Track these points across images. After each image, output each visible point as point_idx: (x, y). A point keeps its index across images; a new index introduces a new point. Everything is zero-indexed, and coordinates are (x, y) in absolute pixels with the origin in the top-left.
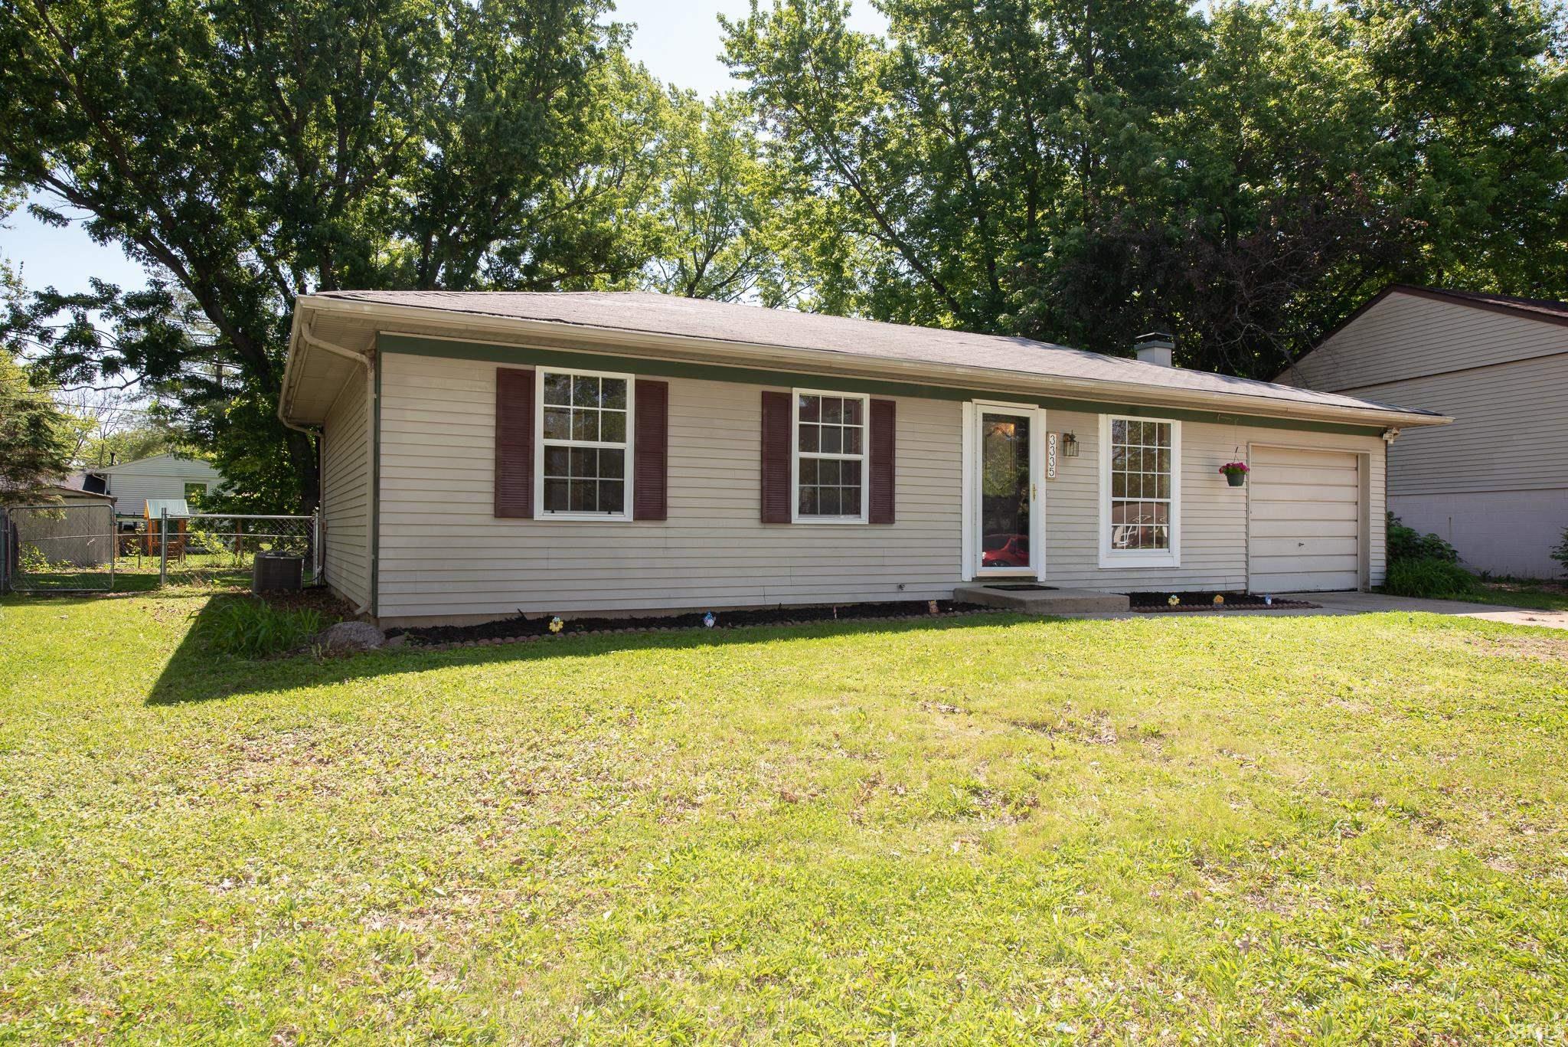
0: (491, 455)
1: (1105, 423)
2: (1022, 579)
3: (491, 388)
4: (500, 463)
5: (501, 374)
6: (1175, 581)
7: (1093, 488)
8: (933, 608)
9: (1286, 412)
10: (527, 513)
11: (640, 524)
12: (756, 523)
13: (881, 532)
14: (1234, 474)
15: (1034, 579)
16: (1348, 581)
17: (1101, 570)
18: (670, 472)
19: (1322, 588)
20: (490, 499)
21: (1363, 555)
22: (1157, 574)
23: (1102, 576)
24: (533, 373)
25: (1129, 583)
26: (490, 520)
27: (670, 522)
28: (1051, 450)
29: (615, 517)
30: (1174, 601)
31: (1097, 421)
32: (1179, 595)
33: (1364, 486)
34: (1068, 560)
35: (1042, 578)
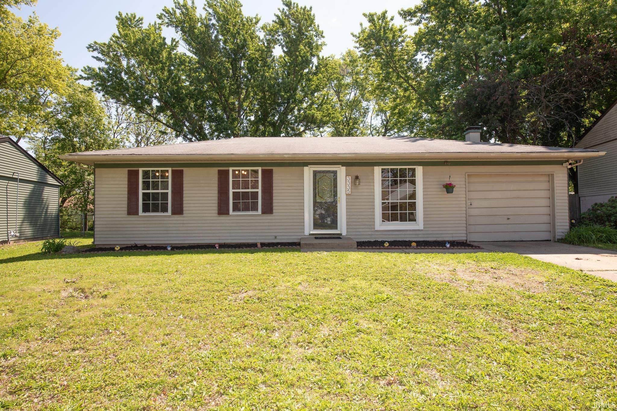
0: (126, 196)
1: (378, 170)
2: (334, 234)
3: (126, 176)
4: (129, 199)
5: (129, 172)
6: (420, 236)
7: (372, 197)
8: (259, 245)
9: (478, 158)
10: (137, 213)
11: (174, 216)
12: (216, 215)
13: (267, 217)
14: (449, 188)
15: (341, 234)
16: (544, 236)
17: (377, 231)
18: (184, 199)
19: (524, 240)
20: (126, 209)
21: (552, 223)
22: (408, 233)
23: (377, 233)
24: (138, 170)
25: (393, 236)
26: (126, 216)
27: (184, 215)
28: (348, 183)
29: (165, 214)
30: (386, 245)
31: (373, 169)
32: (388, 242)
33: (552, 190)
34: (358, 227)
35: (344, 233)
